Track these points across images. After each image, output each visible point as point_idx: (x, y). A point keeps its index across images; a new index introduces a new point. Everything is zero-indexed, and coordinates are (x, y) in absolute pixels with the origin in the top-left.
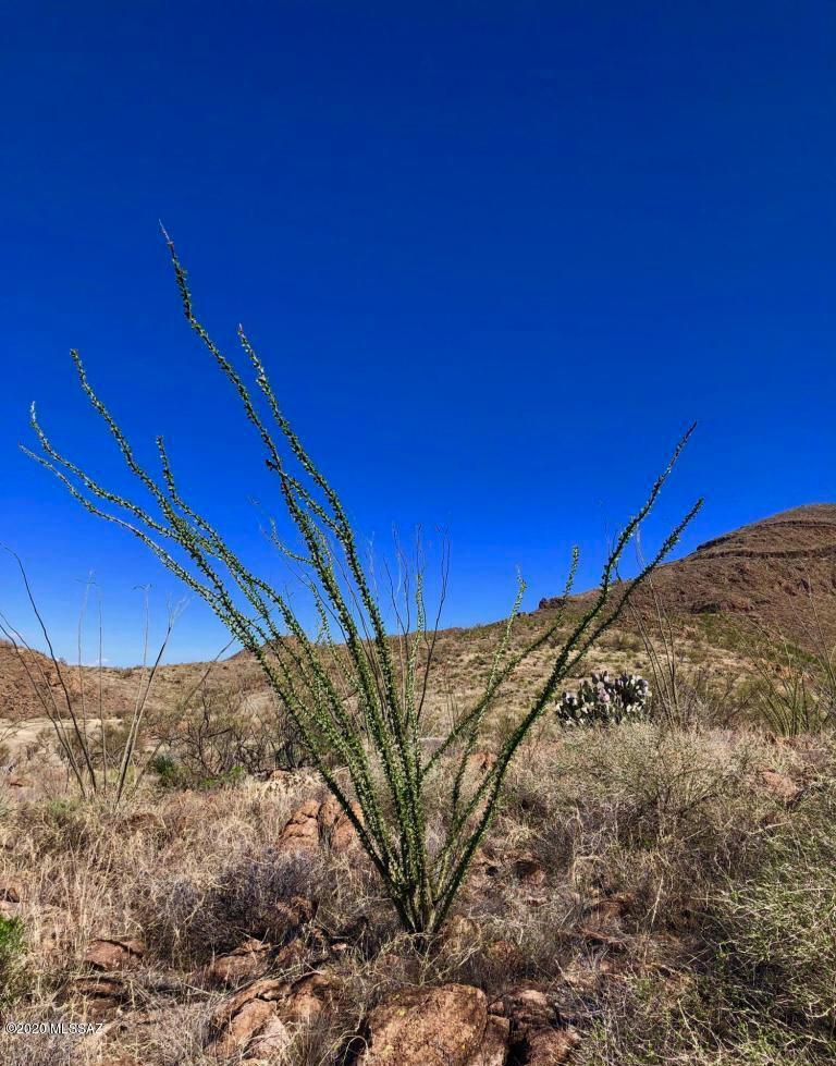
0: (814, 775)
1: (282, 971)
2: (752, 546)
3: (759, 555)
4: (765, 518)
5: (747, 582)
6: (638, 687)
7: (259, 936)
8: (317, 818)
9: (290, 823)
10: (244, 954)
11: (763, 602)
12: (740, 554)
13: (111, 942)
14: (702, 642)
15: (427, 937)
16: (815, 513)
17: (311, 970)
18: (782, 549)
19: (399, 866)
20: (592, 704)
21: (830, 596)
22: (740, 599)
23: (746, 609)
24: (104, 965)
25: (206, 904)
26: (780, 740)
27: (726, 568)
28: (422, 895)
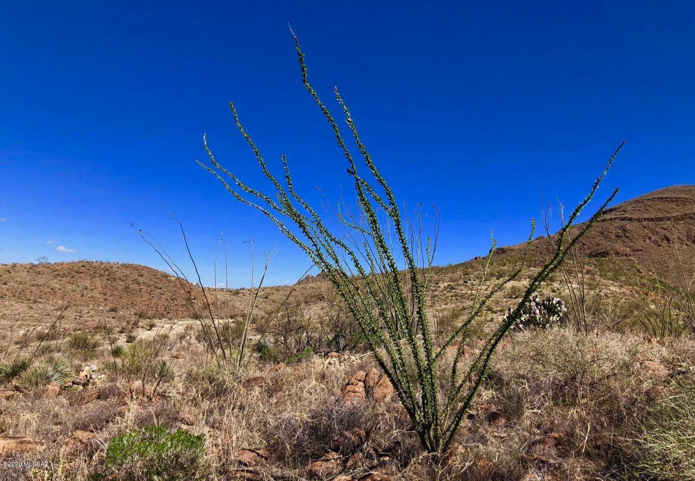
0: (679, 364)
1: (351, 471)
2: (632, 213)
3: (636, 220)
4: (641, 195)
5: (627, 237)
6: (557, 305)
7: (336, 450)
8: (364, 382)
9: (348, 384)
10: (327, 460)
11: (638, 250)
12: (623, 219)
13: (250, 450)
14: (596, 276)
15: (439, 455)
16: (677, 192)
17: (368, 471)
18: (653, 216)
19: (421, 413)
20: (528, 315)
21: (685, 247)
22: (622, 249)
23: (626, 255)
24: (247, 463)
25: (304, 430)
26: (654, 340)
27: (613, 228)
28: (436, 430)
